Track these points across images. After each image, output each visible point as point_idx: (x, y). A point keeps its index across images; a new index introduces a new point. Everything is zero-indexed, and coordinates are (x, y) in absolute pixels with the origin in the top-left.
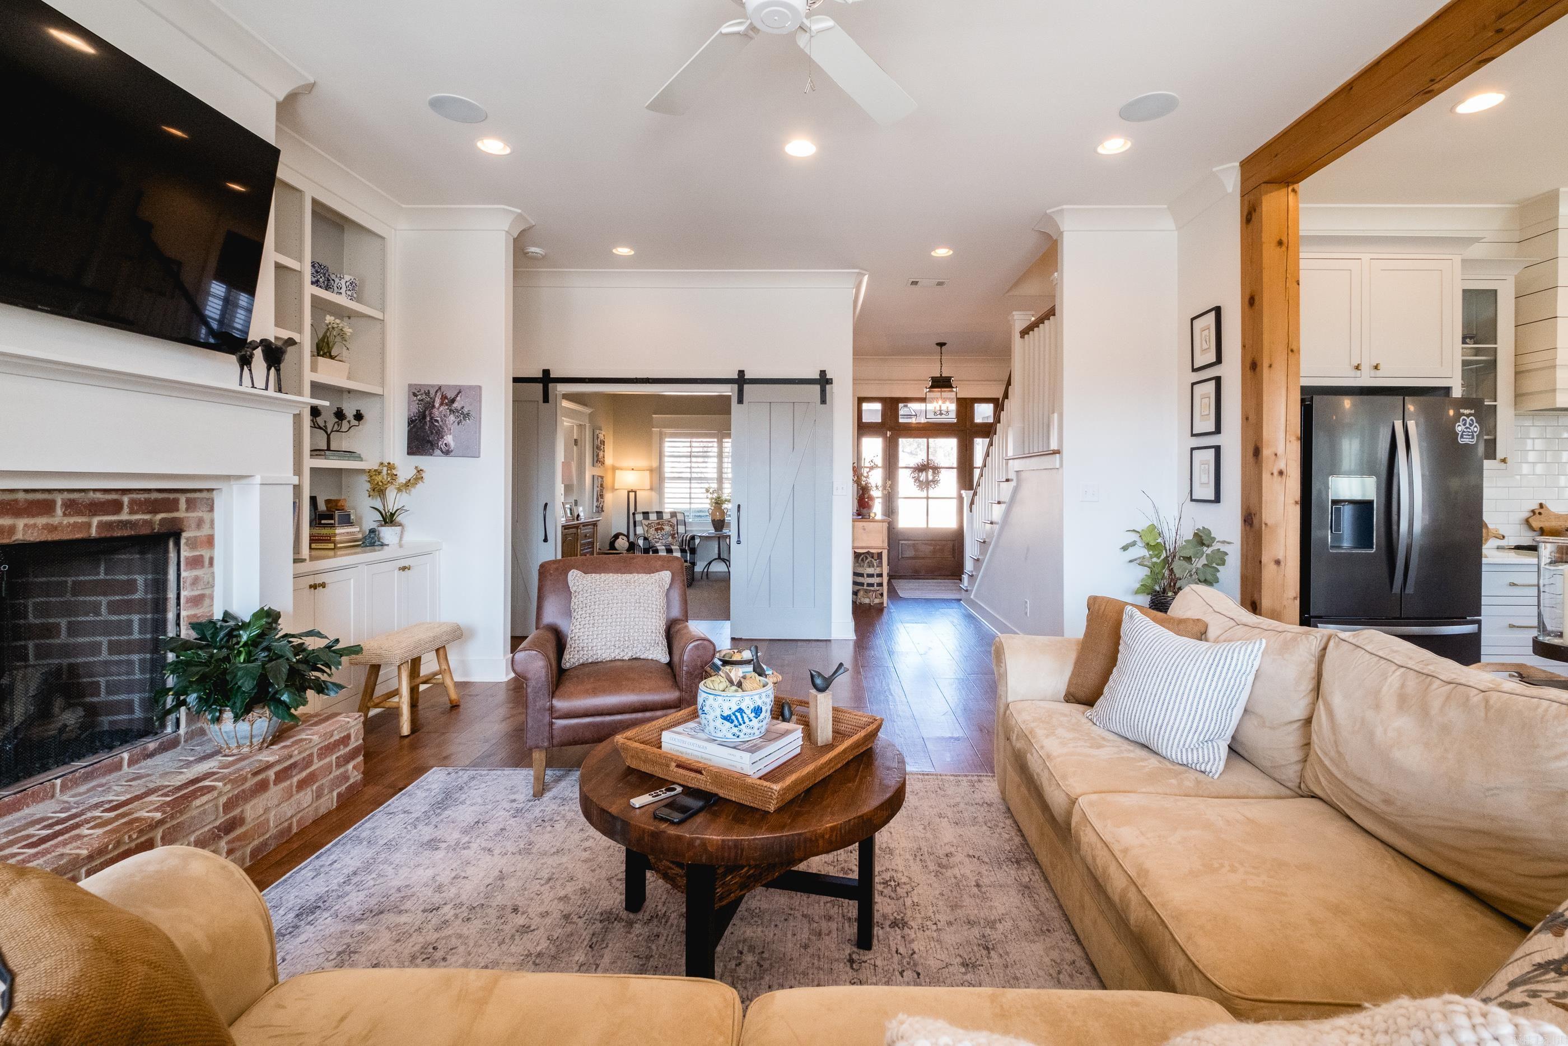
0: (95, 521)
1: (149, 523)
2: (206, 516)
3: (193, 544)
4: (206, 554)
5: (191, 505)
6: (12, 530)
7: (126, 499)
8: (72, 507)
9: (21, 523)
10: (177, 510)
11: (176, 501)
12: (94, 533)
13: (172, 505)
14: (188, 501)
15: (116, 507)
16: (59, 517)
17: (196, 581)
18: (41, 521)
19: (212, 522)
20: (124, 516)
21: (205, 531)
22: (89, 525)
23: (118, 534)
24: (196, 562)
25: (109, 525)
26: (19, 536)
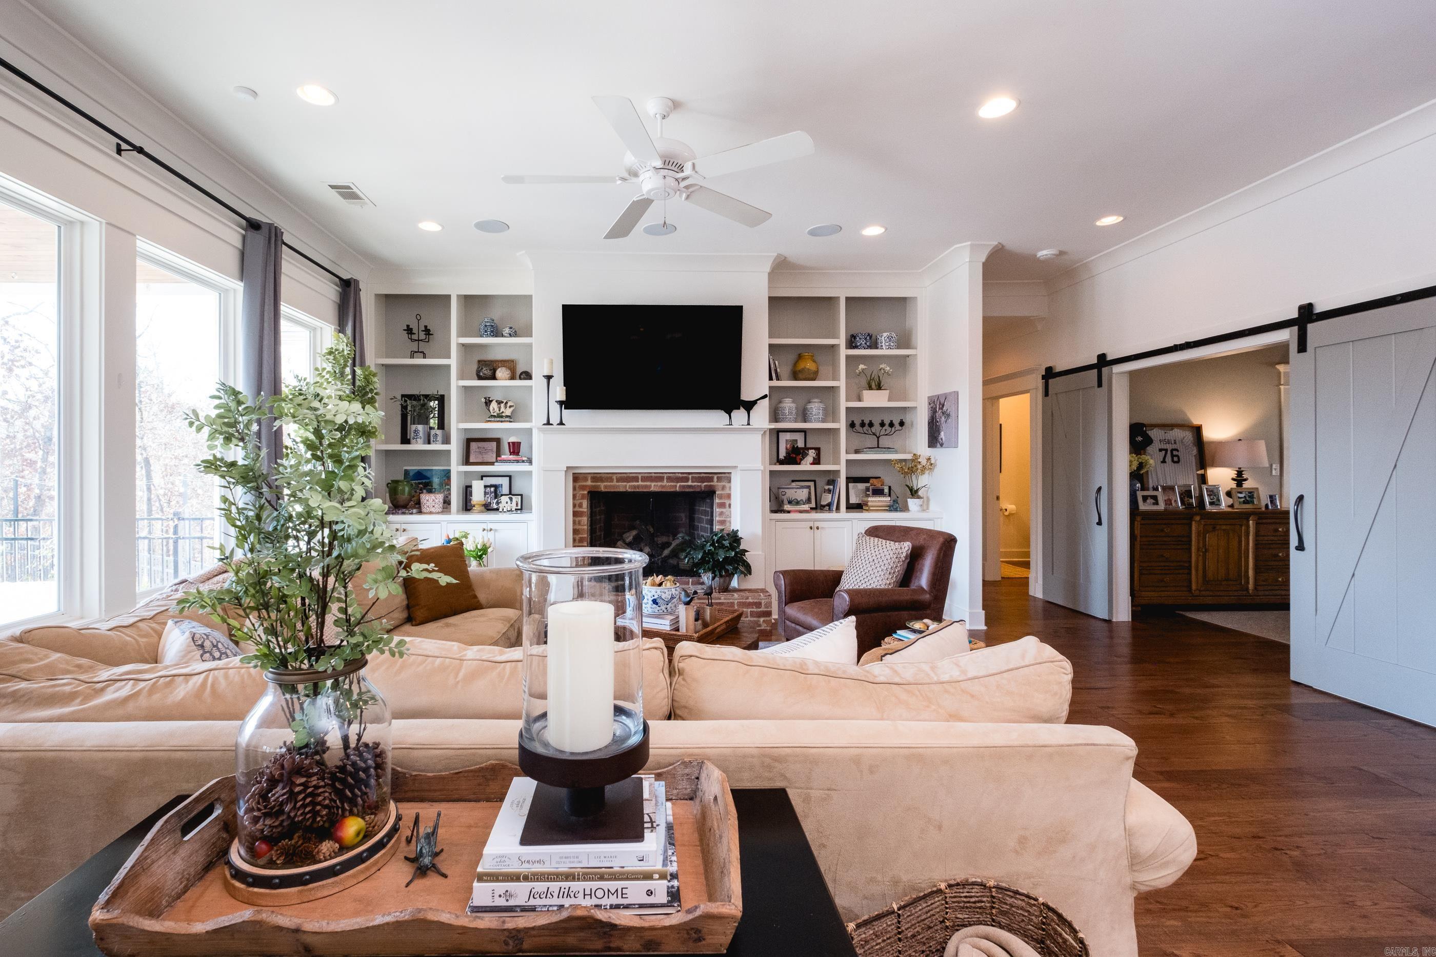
0: (678, 485)
1: (700, 486)
2: (727, 485)
3: (721, 497)
4: (727, 502)
5: (719, 479)
6: (650, 486)
7: (690, 476)
8: (670, 479)
9: (653, 484)
10: (713, 481)
11: (713, 478)
12: (678, 489)
13: (711, 479)
14: (718, 478)
15: (687, 480)
16: (665, 483)
17: (721, 514)
18: (659, 484)
19: (730, 488)
20: (690, 483)
21: (727, 491)
22: (676, 486)
23: (687, 490)
24: (722, 505)
25: (684, 486)
26: (652, 489)
